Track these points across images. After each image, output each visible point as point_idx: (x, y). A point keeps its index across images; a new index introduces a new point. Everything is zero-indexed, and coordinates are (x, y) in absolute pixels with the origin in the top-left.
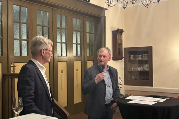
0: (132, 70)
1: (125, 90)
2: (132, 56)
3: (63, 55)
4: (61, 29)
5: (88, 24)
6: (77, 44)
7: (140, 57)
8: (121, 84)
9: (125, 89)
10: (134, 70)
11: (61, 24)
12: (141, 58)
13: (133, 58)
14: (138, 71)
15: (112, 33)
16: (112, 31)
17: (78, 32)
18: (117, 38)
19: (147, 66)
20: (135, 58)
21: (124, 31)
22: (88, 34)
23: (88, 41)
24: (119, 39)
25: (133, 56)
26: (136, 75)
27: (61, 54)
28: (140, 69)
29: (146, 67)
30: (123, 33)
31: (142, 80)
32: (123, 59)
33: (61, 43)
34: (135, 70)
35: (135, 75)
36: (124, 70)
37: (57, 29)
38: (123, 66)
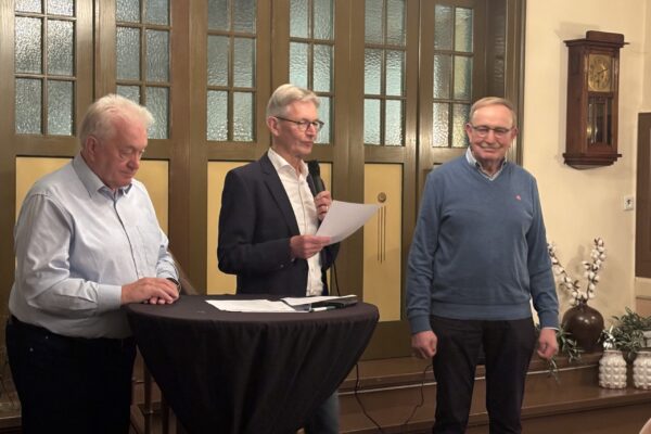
1: (637, 298)
4: (309, 41)
8: (595, 266)
9: (639, 294)
15: (566, 49)
16: (568, 43)
17: (392, 52)
21: (625, 41)
30: (621, 50)
36: (634, 213)
37: (294, 44)
38: (633, 195)
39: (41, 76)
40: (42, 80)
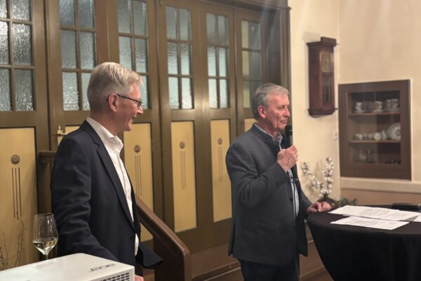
0: (359, 139)
1: (342, 189)
2: (359, 104)
3: (184, 107)
4: (178, 42)
5: (245, 27)
6: (218, 78)
7: (380, 107)
8: (331, 173)
9: (342, 186)
10: (364, 138)
11: (178, 31)
12: (382, 109)
13: (363, 109)
14: (373, 141)
15: (307, 48)
16: (308, 44)
17: (221, 49)
18: (321, 59)
19: (396, 128)
20: (367, 109)
21: (337, 42)
22: (245, 54)
23: (246, 70)
24: (326, 62)
25: (362, 105)
26: (369, 152)
27: (178, 104)
28: (380, 138)
29: (394, 133)
30: (335, 48)
31: (386, 163)
32: (336, 113)
33: (179, 77)
34: (368, 138)
35: (367, 152)
36: (338, 141)
37: (169, 43)
38: (337, 130)
39: (9, 66)
40: (10, 69)
